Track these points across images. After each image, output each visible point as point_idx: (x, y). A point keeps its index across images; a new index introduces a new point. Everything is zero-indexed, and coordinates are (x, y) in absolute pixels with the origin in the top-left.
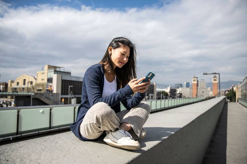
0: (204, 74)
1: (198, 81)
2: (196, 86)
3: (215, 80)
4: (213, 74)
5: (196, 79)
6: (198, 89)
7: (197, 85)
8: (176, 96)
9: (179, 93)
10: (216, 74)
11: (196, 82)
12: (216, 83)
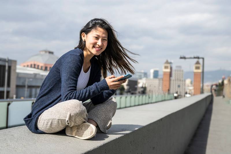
0: (181, 58)
1: (171, 68)
2: (168, 76)
3: (197, 68)
4: (195, 58)
5: (169, 65)
6: (172, 82)
7: (170, 74)
8: (137, 92)
9: (142, 87)
10: (198, 58)
11: (168, 70)
12: (199, 73)
